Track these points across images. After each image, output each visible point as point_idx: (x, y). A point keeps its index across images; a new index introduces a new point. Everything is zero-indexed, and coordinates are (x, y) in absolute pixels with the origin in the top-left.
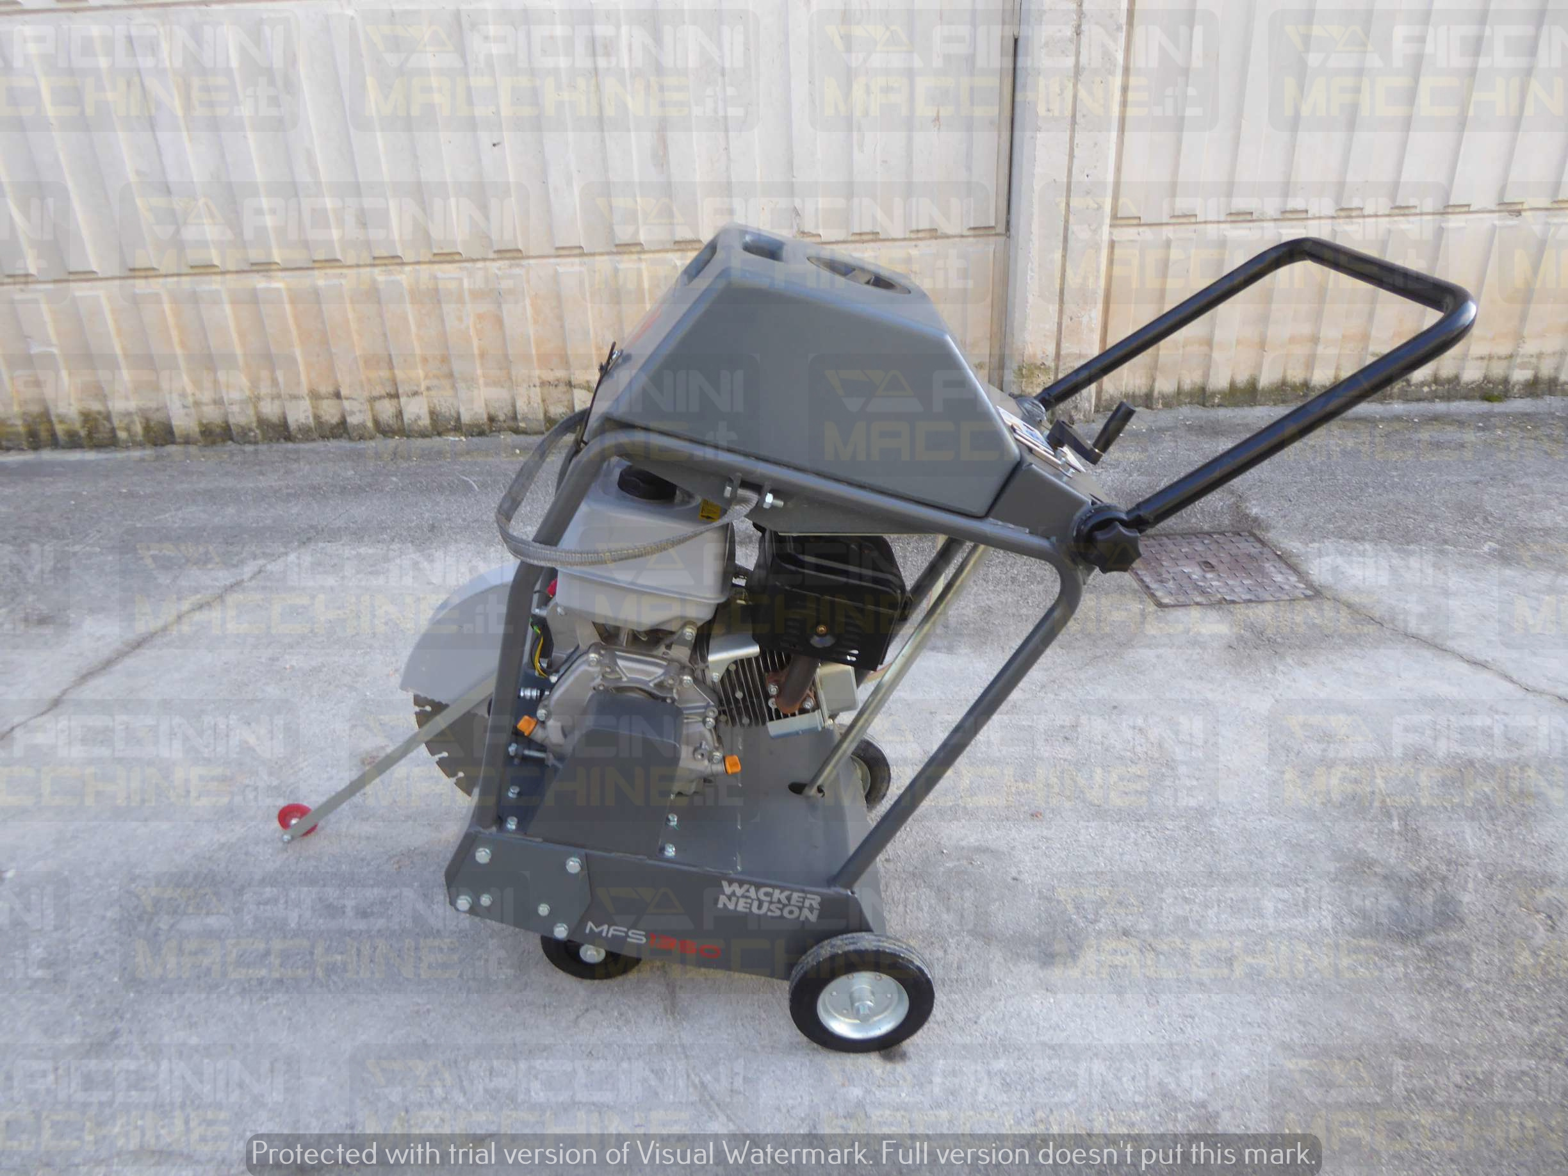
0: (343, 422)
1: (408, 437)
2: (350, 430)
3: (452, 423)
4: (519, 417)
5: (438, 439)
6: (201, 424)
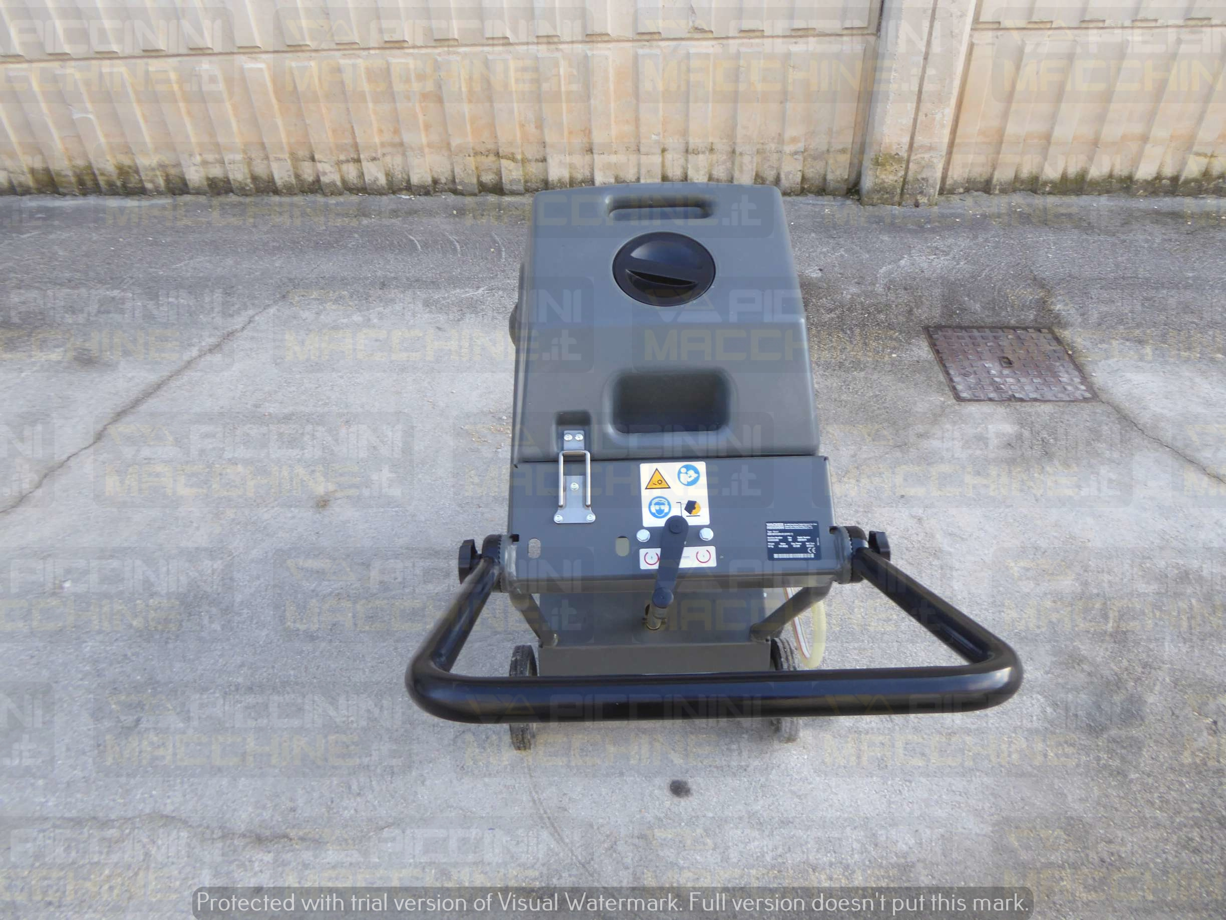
0: (318, 181)
1: (369, 194)
2: (324, 187)
3: (404, 184)
4: (457, 181)
5: (393, 196)
6: (208, 179)
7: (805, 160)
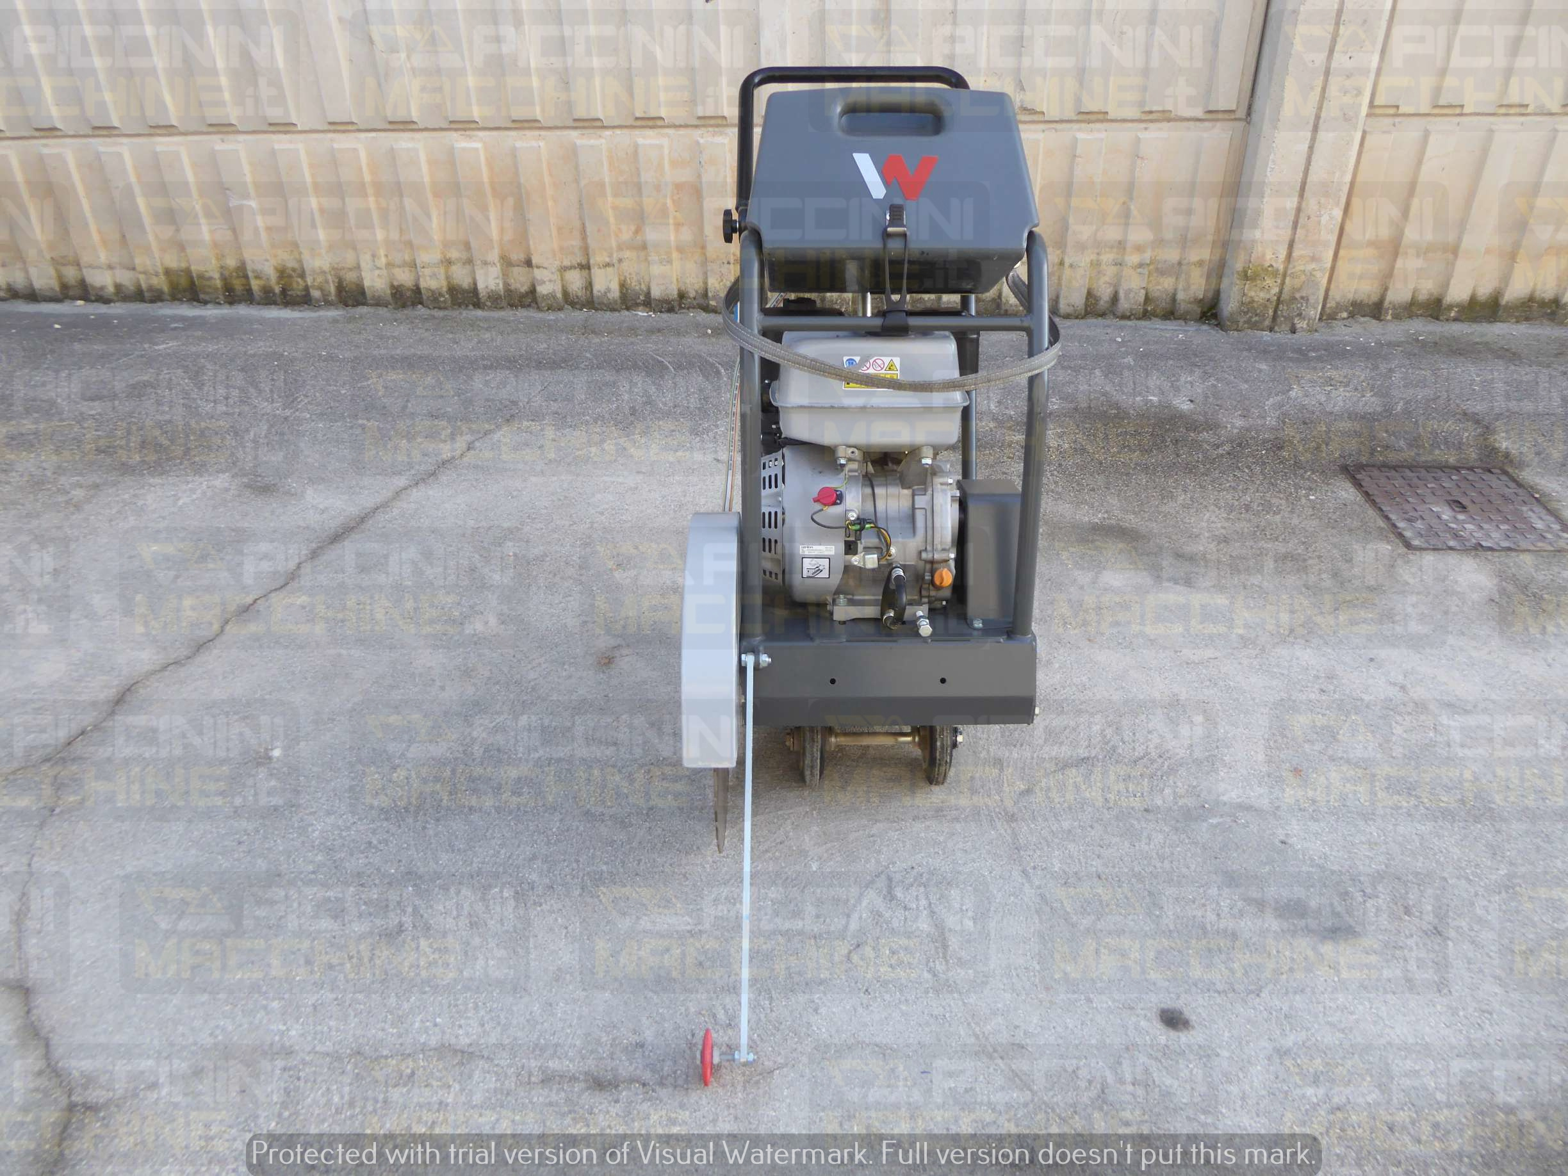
0: (533, 291)
1: (596, 310)
2: (539, 300)
3: (642, 298)
4: (710, 294)
5: (627, 313)
6: (392, 286)
7: (1150, 274)
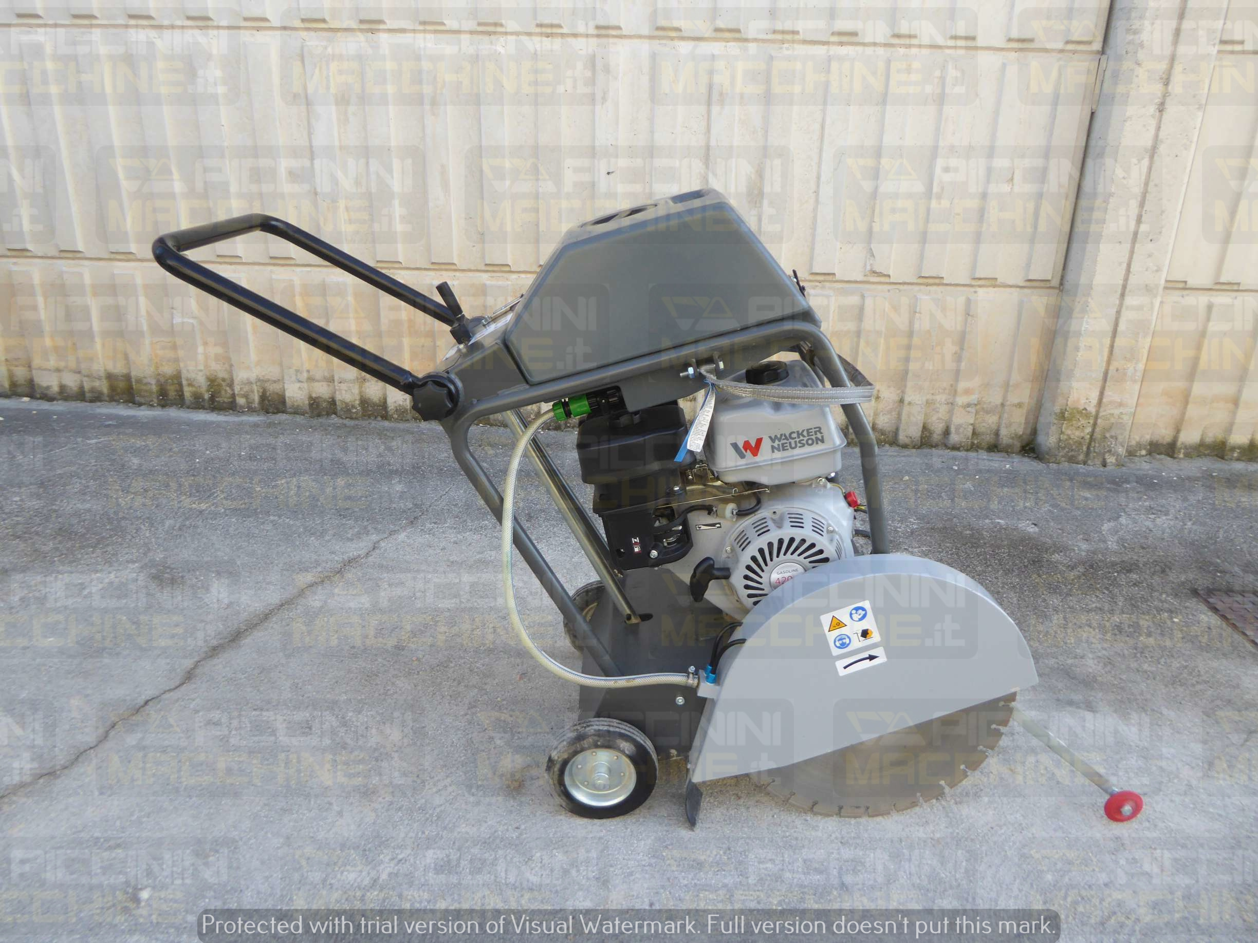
1: (491, 425)
6: (310, 398)
7: (977, 413)
